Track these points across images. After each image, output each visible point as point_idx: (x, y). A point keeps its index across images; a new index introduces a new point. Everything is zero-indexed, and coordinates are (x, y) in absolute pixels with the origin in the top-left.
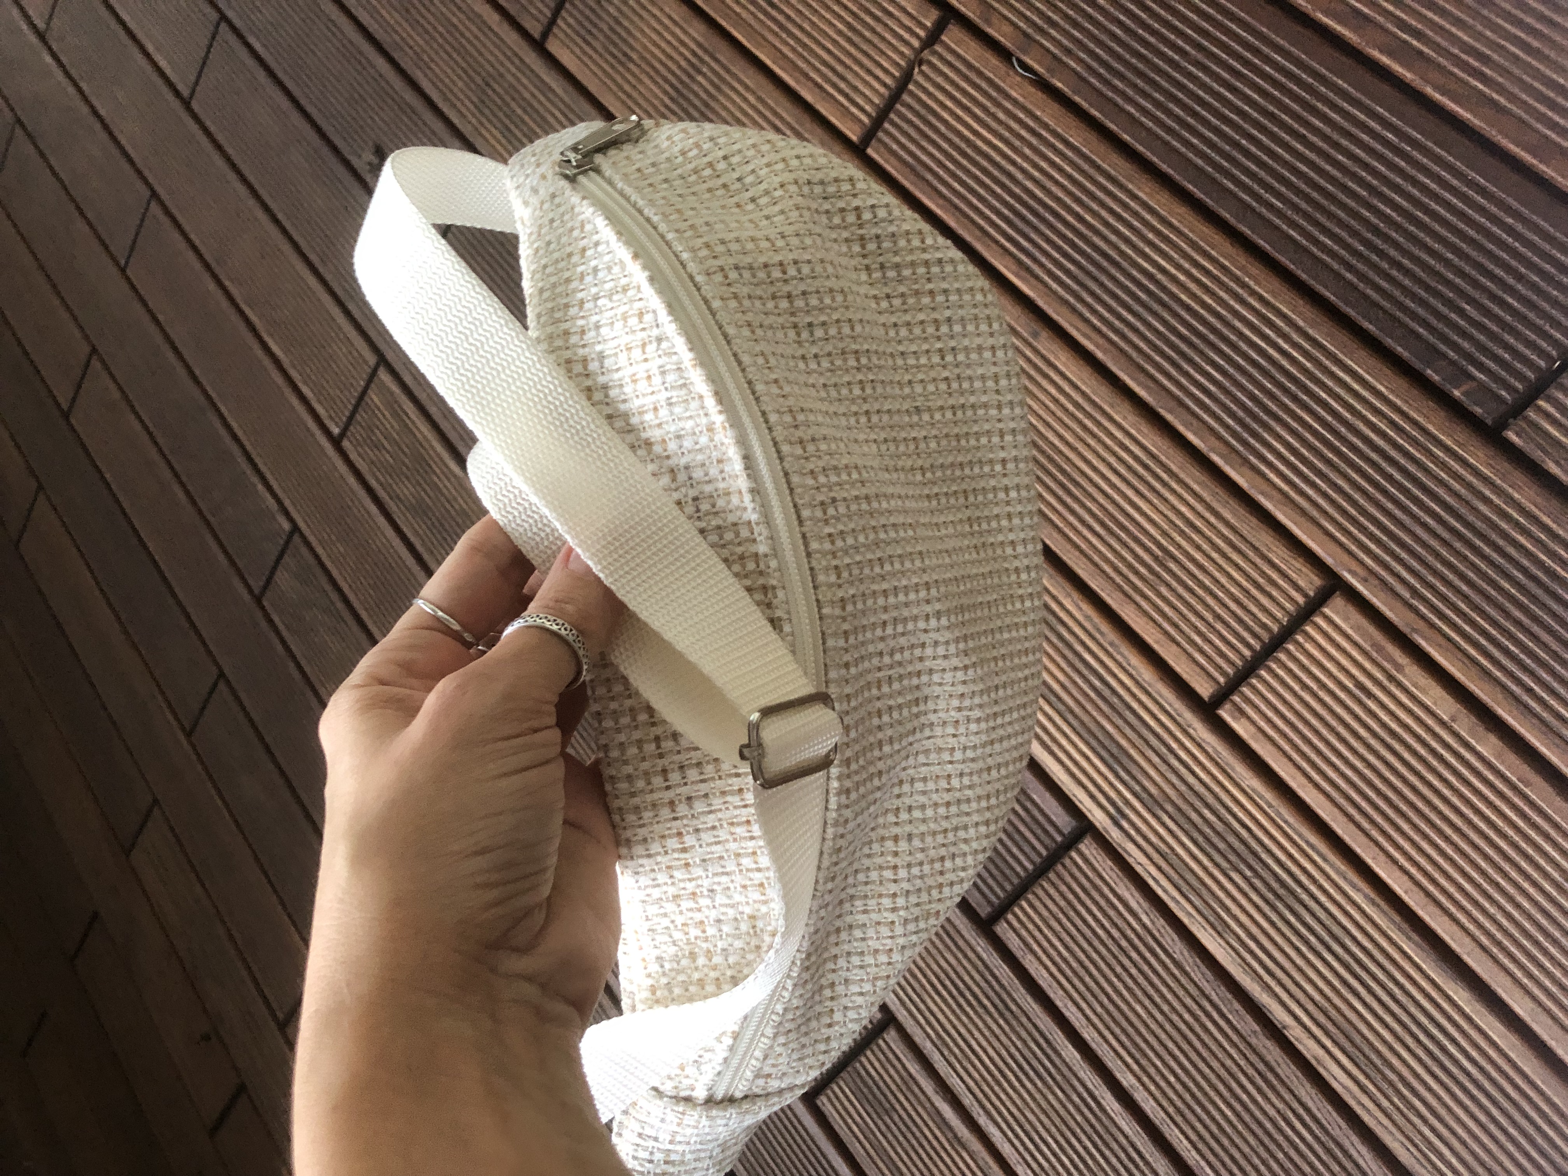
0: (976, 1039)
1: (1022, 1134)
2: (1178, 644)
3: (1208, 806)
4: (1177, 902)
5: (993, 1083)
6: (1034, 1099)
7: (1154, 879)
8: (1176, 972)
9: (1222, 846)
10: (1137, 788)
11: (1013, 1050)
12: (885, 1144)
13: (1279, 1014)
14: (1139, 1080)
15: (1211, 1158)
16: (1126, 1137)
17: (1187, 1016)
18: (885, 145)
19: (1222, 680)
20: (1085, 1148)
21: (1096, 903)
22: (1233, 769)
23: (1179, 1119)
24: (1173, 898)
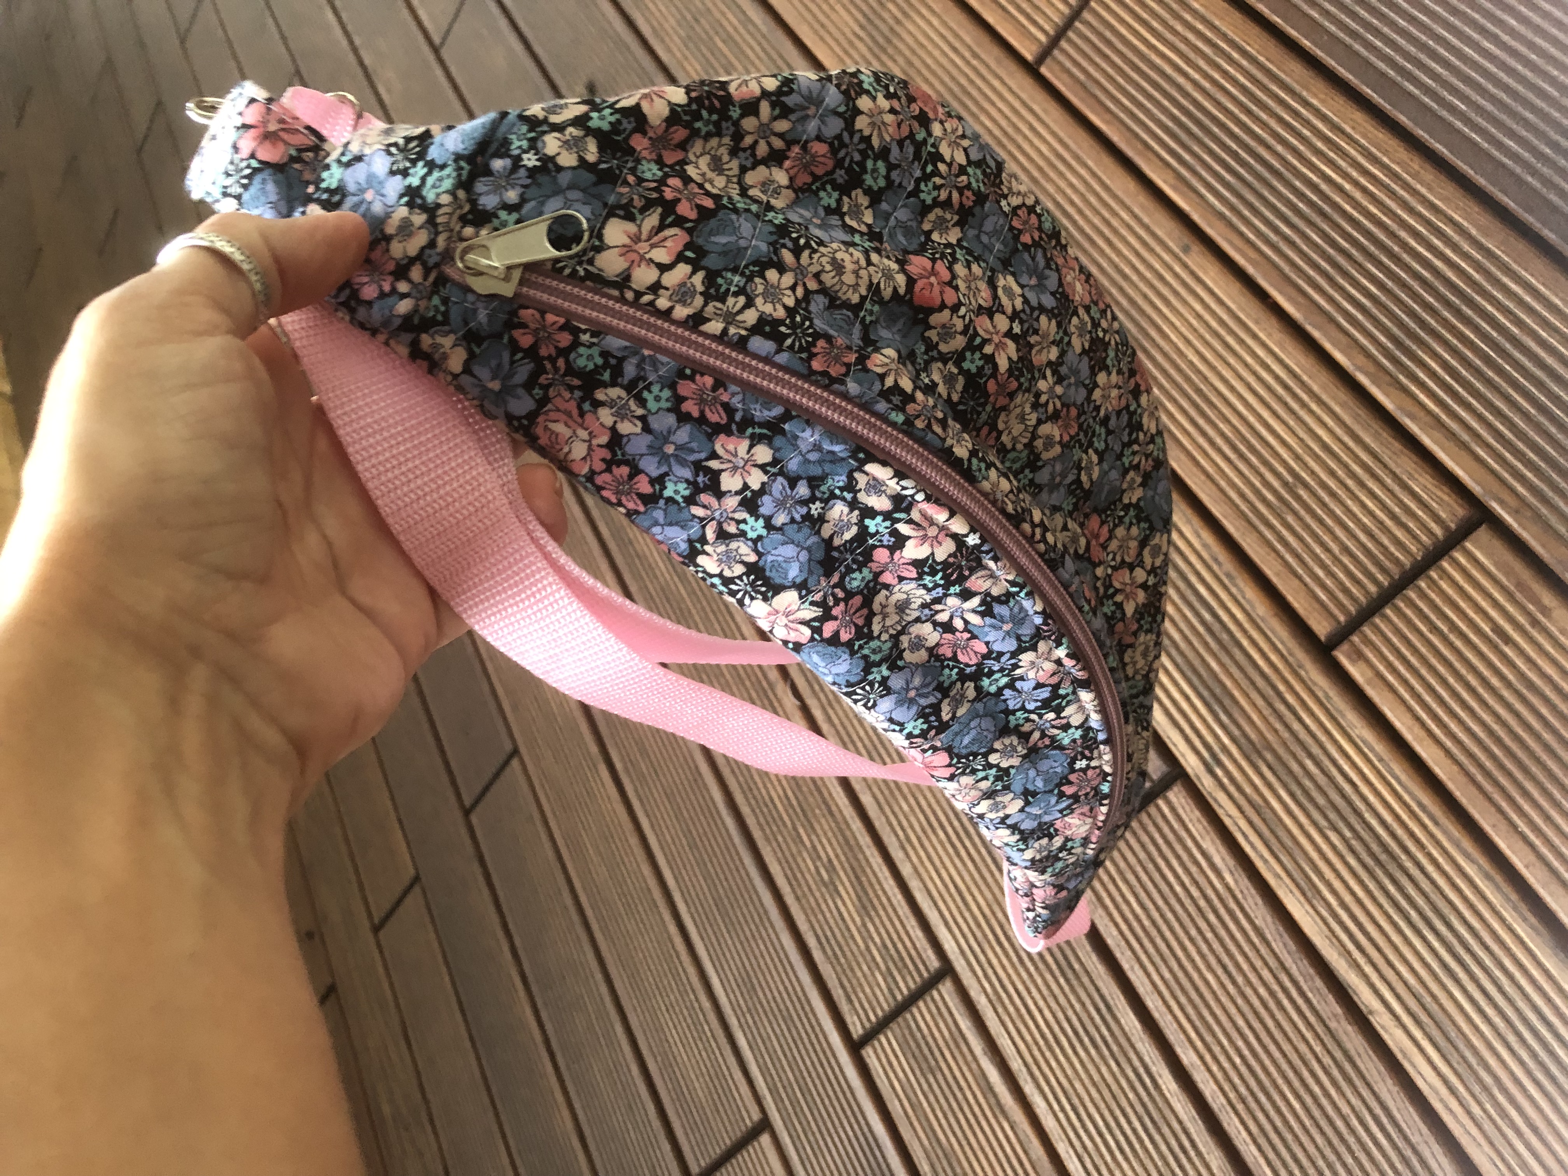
0: (1033, 998)
1: (1068, 1107)
2: (1300, 578)
3: (1310, 756)
4: (1266, 861)
5: (1044, 1048)
6: (1087, 1071)
7: (1244, 834)
8: (1256, 940)
9: (1321, 801)
10: (1236, 733)
11: (1070, 1013)
12: (925, 1105)
13: (1365, 997)
14: (1201, 1058)
15: (1271, 1155)
16: (1180, 1122)
17: (1262, 991)
18: (1059, 63)
19: (1342, 618)
20: (1134, 1130)
21: (1178, 858)
22: (1343, 716)
23: (1240, 1107)
24: (1262, 857)
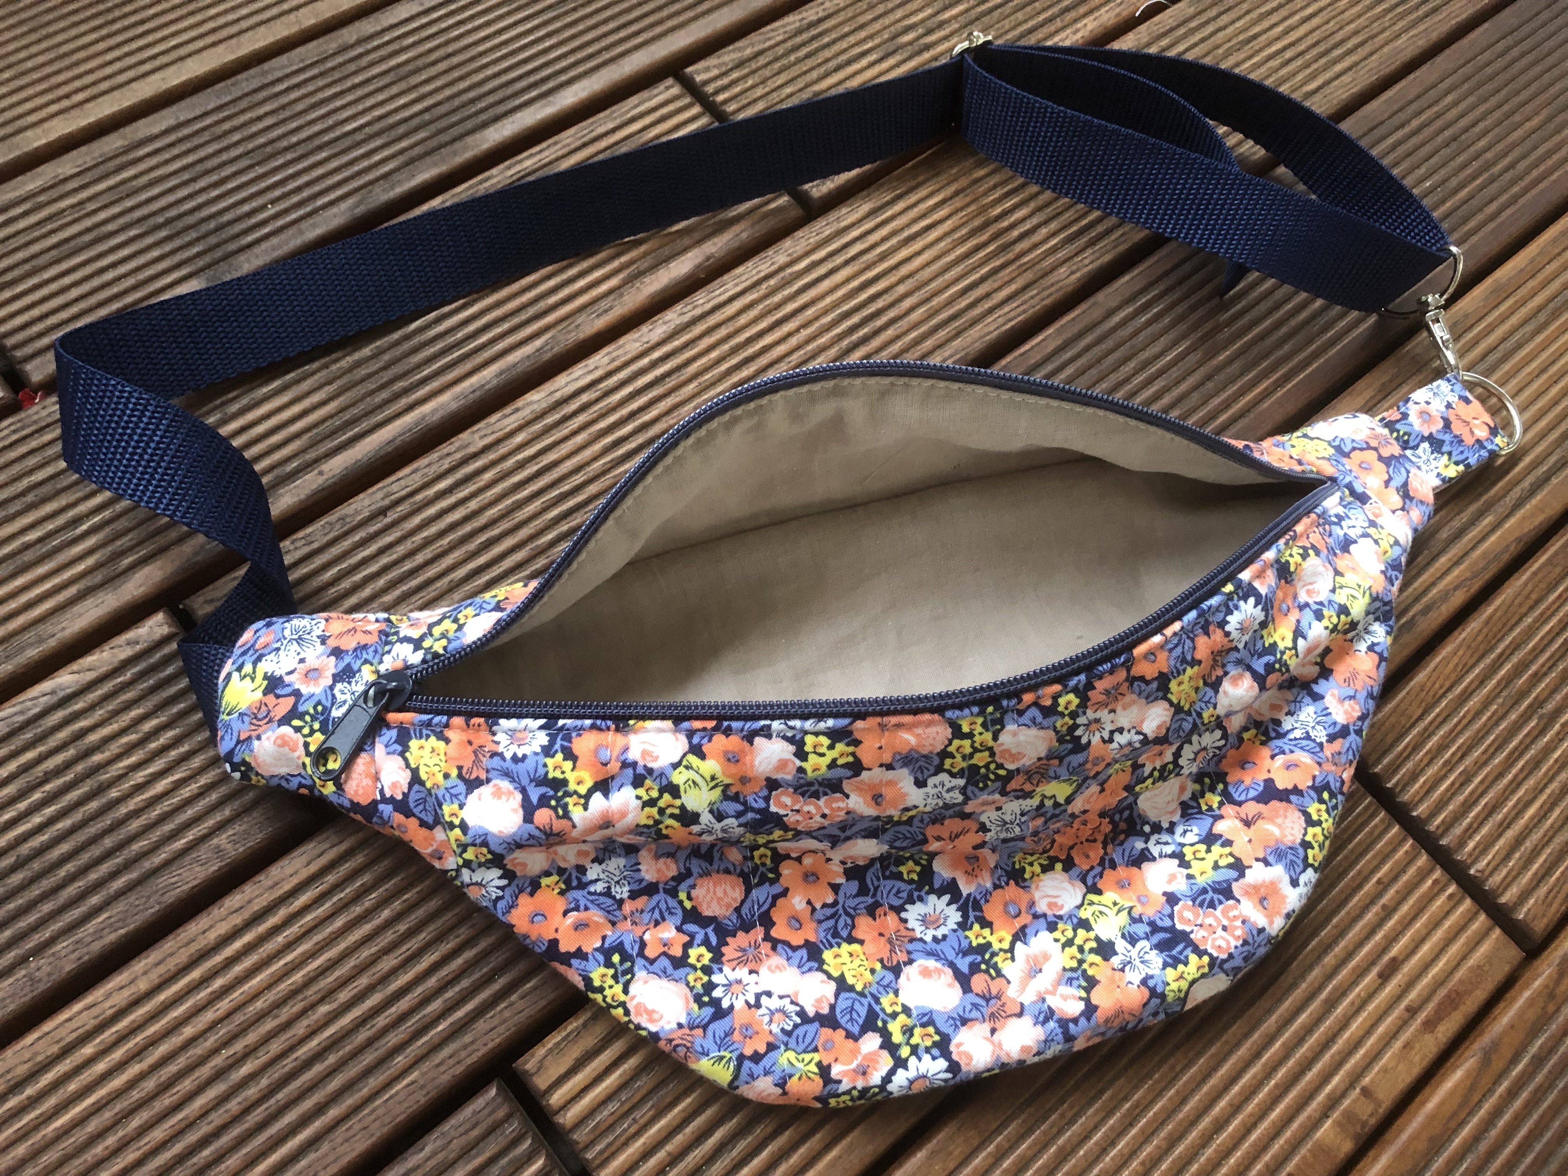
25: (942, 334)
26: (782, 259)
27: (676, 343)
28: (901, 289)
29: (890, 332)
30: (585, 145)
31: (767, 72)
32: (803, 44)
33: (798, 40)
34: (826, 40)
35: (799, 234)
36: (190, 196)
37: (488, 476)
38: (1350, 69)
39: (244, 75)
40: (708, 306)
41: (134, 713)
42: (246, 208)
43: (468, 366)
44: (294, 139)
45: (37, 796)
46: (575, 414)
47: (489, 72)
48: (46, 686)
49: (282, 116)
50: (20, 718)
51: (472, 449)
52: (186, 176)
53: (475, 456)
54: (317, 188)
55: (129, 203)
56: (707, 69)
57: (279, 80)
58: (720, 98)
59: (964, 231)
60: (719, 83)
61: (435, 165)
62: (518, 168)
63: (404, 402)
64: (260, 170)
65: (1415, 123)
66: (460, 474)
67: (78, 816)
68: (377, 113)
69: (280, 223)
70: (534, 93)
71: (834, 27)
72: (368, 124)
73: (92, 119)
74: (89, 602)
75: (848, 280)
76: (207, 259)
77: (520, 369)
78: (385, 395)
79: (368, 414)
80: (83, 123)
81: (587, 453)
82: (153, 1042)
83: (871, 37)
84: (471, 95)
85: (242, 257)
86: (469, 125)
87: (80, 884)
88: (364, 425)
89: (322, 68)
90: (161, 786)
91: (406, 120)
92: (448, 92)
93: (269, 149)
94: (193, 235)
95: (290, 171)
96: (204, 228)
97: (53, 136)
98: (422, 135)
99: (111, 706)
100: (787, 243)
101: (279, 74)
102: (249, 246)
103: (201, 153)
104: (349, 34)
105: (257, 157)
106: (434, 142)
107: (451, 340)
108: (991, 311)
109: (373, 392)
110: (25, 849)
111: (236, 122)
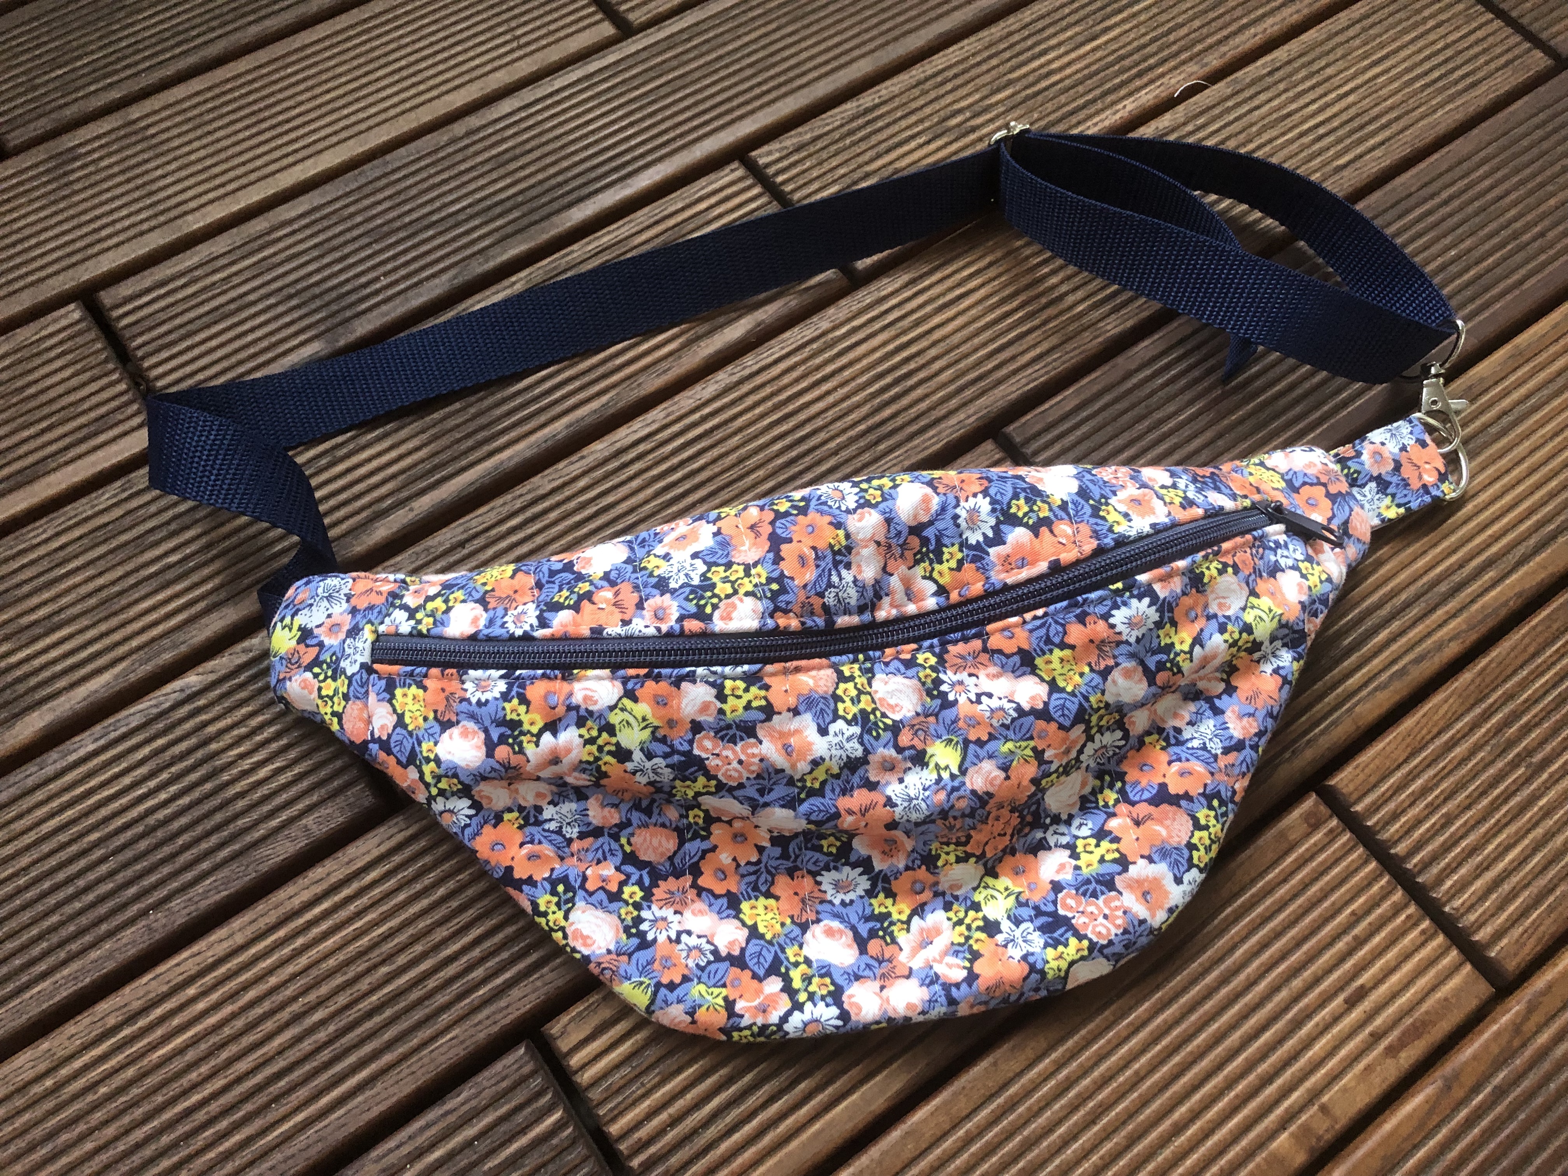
25: (968, 393)
26: (825, 325)
27: (726, 400)
28: (933, 352)
29: (920, 392)
30: (657, 223)
31: (824, 154)
32: (860, 128)
33: (854, 124)
34: (880, 124)
35: (843, 302)
36: (318, 271)
37: (553, 515)
38: (1382, 143)
39: (369, 165)
40: (755, 368)
41: (244, 710)
42: (363, 280)
43: (543, 418)
44: (407, 220)
45: (165, 776)
46: (632, 462)
47: (577, 158)
48: (177, 684)
49: (398, 200)
50: (155, 711)
51: (541, 492)
52: (315, 253)
53: (544, 497)
54: (422, 262)
55: (268, 277)
56: (770, 153)
57: (399, 169)
58: (780, 179)
59: (995, 299)
60: (780, 165)
61: (524, 241)
62: (596, 244)
63: (487, 448)
64: (376, 247)
65: (1445, 195)
66: (529, 513)
67: (196, 794)
68: (478, 196)
69: (390, 292)
70: (615, 177)
71: (889, 112)
72: (470, 206)
73: (242, 205)
74: (214, 616)
75: (885, 344)
76: (329, 324)
77: (588, 421)
78: (470, 443)
79: (454, 459)
80: (235, 208)
81: (641, 496)
82: (246, 987)
83: (921, 121)
84: (560, 179)
85: (356, 322)
86: (556, 205)
87: (195, 851)
88: (450, 469)
89: (434, 158)
90: (263, 773)
91: (502, 201)
92: (540, 176)
93: (385, 229)
94: (318, 303)
95: (401, 248)
96: (327, 298)
97: (209, 220)
98: (516, 214)
99: (227, 704)
100: (831, 311)
101: (398, 164)
102: (364, 312)
103: (330, 234)
104: (459, 128)
105: (374, 236)
106: (525, 221)
107: (529, 395)
108: (1015, 372)
109: (459, 441)
110: (151, 820)
111: (360, 206)
